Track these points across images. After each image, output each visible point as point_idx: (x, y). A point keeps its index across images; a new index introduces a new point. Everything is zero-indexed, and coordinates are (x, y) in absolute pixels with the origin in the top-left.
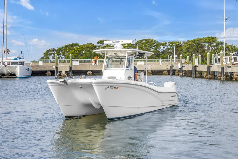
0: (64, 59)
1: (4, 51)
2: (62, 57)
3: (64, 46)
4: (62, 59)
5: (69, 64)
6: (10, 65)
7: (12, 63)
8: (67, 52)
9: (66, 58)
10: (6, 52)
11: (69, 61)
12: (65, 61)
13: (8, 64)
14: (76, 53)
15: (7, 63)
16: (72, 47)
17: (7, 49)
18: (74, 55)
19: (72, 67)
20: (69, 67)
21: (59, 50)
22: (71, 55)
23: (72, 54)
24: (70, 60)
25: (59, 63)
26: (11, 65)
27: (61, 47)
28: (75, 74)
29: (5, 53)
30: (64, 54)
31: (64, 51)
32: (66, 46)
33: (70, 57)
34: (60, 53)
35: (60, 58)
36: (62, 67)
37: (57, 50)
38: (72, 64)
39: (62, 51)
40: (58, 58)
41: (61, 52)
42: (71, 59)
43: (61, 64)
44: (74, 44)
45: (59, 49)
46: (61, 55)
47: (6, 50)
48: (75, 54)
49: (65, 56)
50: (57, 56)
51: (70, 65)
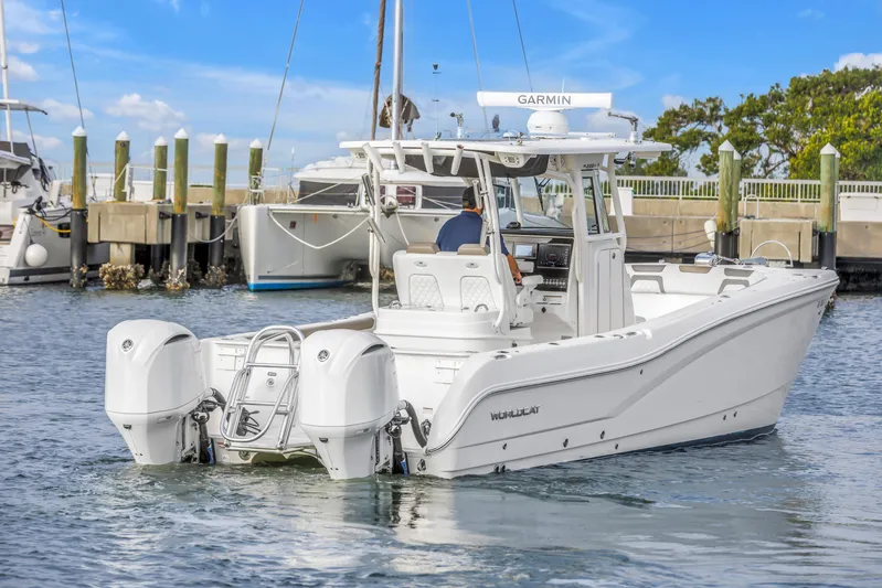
0: (780, 177)
1: (379, 112)
2: (767, 164)
3: (785, 87)
4: (768, 173)
5: (817, 213)
6: (418, 208)
7: (427, 190)
8: (804, 127)
9: (793, 169)
10: (393, 120)
11: (814, 193)
12: (792, 191)
13: (406, 195)
14: (867, 137)
15: (399, 191)
16: (839, 91)
17: (403, 99)
18: (856, 150)
19: (833, 236)
20: (815, 232)
21: (752, 114)
22: (828, 150)
23: (838, 142)
24: (823, 181)
25: (743, 206)
26: (426, 204)
27: (765, 91)
28: (851, 286)
29: (384, 123)
30: (783, 140)
31: (784, 121)
32: (801, 89)
33: (824, 167)
34: (752, 132)
35: (758, 170)
36: (769, 231)
37: (739, 112)
38: (833, 211)
39: (769, 121)
40: (737, 168)
41: (760, 130)
42: (832, 180)
43: (758, 208)
44: (856, 71)
45: (753, 108)
46: (764, 150)
47: (394, 105)
48: (864, 146)
49: (792, 155)
50: (737, 156)
51: (822, 224)
